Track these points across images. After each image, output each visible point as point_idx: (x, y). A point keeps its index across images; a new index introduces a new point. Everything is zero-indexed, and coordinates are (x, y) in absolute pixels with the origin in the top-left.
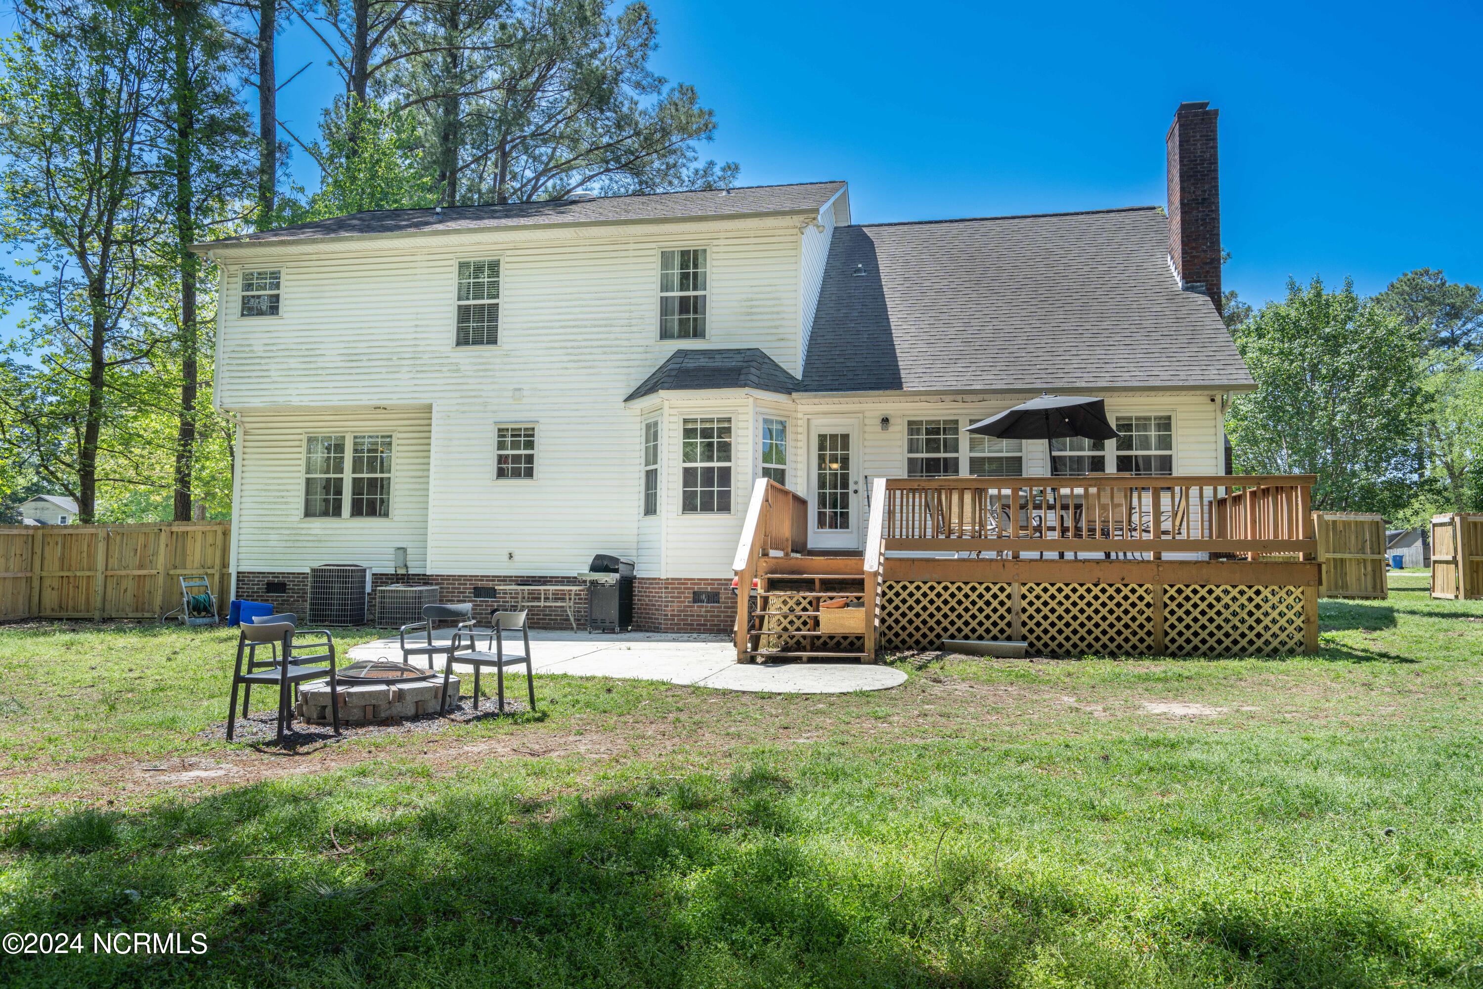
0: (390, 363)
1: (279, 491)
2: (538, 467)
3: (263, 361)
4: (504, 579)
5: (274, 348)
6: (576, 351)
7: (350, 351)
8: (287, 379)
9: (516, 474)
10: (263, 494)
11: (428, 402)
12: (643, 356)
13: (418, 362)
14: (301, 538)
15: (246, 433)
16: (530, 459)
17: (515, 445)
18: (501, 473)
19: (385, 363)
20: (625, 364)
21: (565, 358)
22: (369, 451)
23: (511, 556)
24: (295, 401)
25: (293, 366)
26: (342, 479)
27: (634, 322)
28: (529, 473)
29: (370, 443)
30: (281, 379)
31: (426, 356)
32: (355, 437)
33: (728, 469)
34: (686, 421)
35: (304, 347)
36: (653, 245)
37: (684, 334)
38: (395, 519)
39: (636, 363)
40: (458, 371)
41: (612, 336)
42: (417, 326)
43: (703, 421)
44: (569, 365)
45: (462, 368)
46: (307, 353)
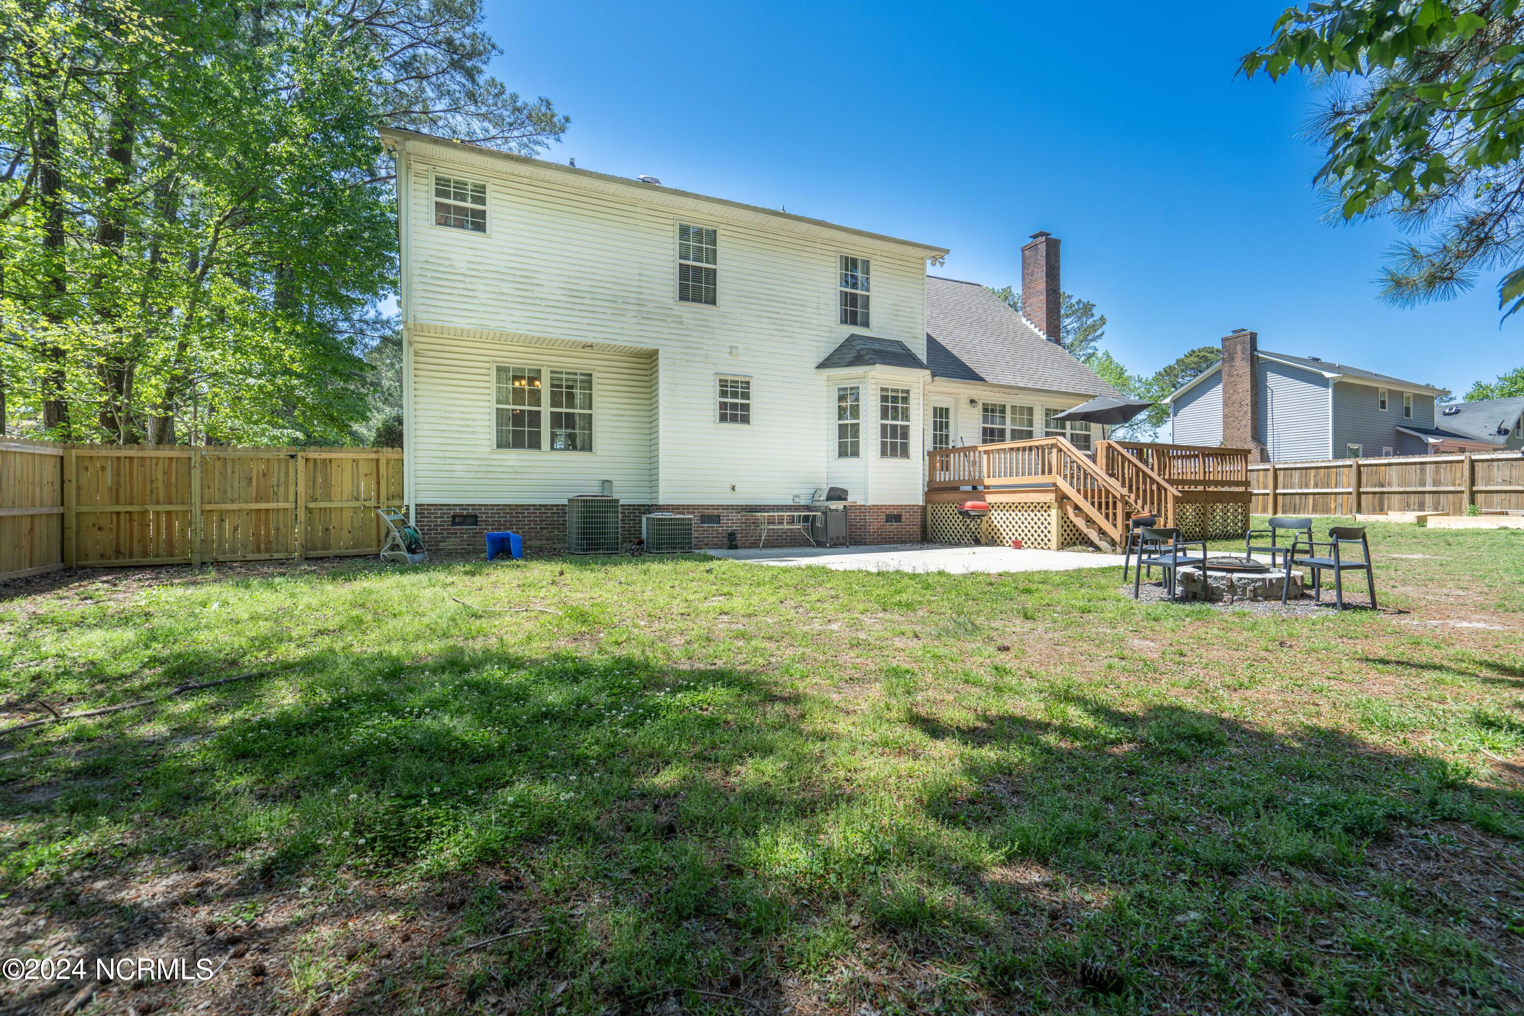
0: (614, 305)
1: (464, 419)
2: (753, 414)
3: (467, 280)
4: (726, 508)
5: (482, 268)
6: (781, 322)
7: (572, 287)
8: (498, 303)
9: (734, 419)
10: (443, 421)
11: (655, 347)
12: (829, 335)
13: (643, 309)
14: (494, 469)
15: (416, 354)
16: (746, 407)
17: (735, 395)
18: (723, 418)
19: (610, 304)
20: (816, 338)
21: (772, 327)
22: (568, 387)
23: (733, 488)
24: (511, 328)
25: (507, 291)
26: (539, 413)
27: (821, 306)
28: (745, 420)
29: (567, 380)
30: (491, 302)
31: (650, 305)
32: (552, 372)
33: (907, 427)
34: (882, 389)
35: (519, 273)
36: (834, 249)
37: (854, 322)
38: (598, 453)
39: (824, 339)
40: (681, 323)
41: (806, 315)
42: (640, 275)
43: (893, 390)
44: (775, 333)
45: (685, 321)
46: (521, 280)
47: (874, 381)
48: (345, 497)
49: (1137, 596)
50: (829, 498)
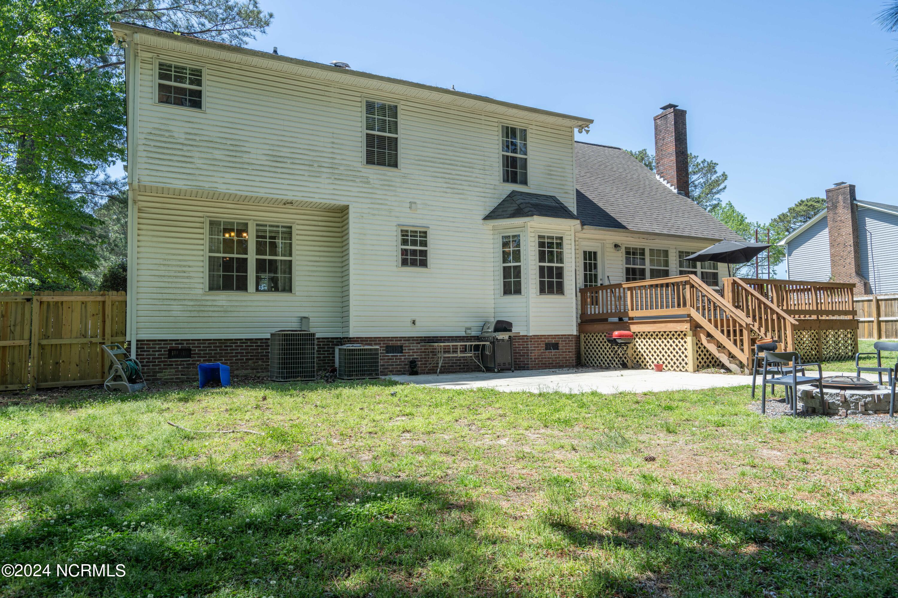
0: (311, 169)
1: (180, 266)
2: (431, 259)
3: (185, 148)
4: (408, 339)
5: (198, 138)
6: (452, 182)
7: (275, 153)
8: (212, 168)
9: (414, 263)
10: (163, 268)
11: (346, 203)
12: (493, 191)
13: (336, 171)
14: (206, 309)
15: (140, 211)
16: (424, 253)
17: (414, 243)
18: (404, 263)
19: (307, 168)
20: (483, 195)
21: (445, 185)
22: (271, 238)
23: (414, 322)
24: (222, 188)
25: (218, 157)
26: (246, 259)
27: (487, 168)
28: (424, 264)
29: (270, 232)
30: (205, 167)
31: (342, 168)
32: (257, 225)
33: (561, 268)
34: (540, 237)
35: (229, 142)
36: (496, 120)
37: (514, 181)
38: (297, 293)
39: (489, 195)
40: (368, 183)
41: (474, 175)
42: (333, 143)
43: (549, 237)
44: (448, 190)
45: (372, 182)
46: (231, 148)
47: (532, 230)
48: (74, 334)
49: (764, 412)
50: (496, 330)
